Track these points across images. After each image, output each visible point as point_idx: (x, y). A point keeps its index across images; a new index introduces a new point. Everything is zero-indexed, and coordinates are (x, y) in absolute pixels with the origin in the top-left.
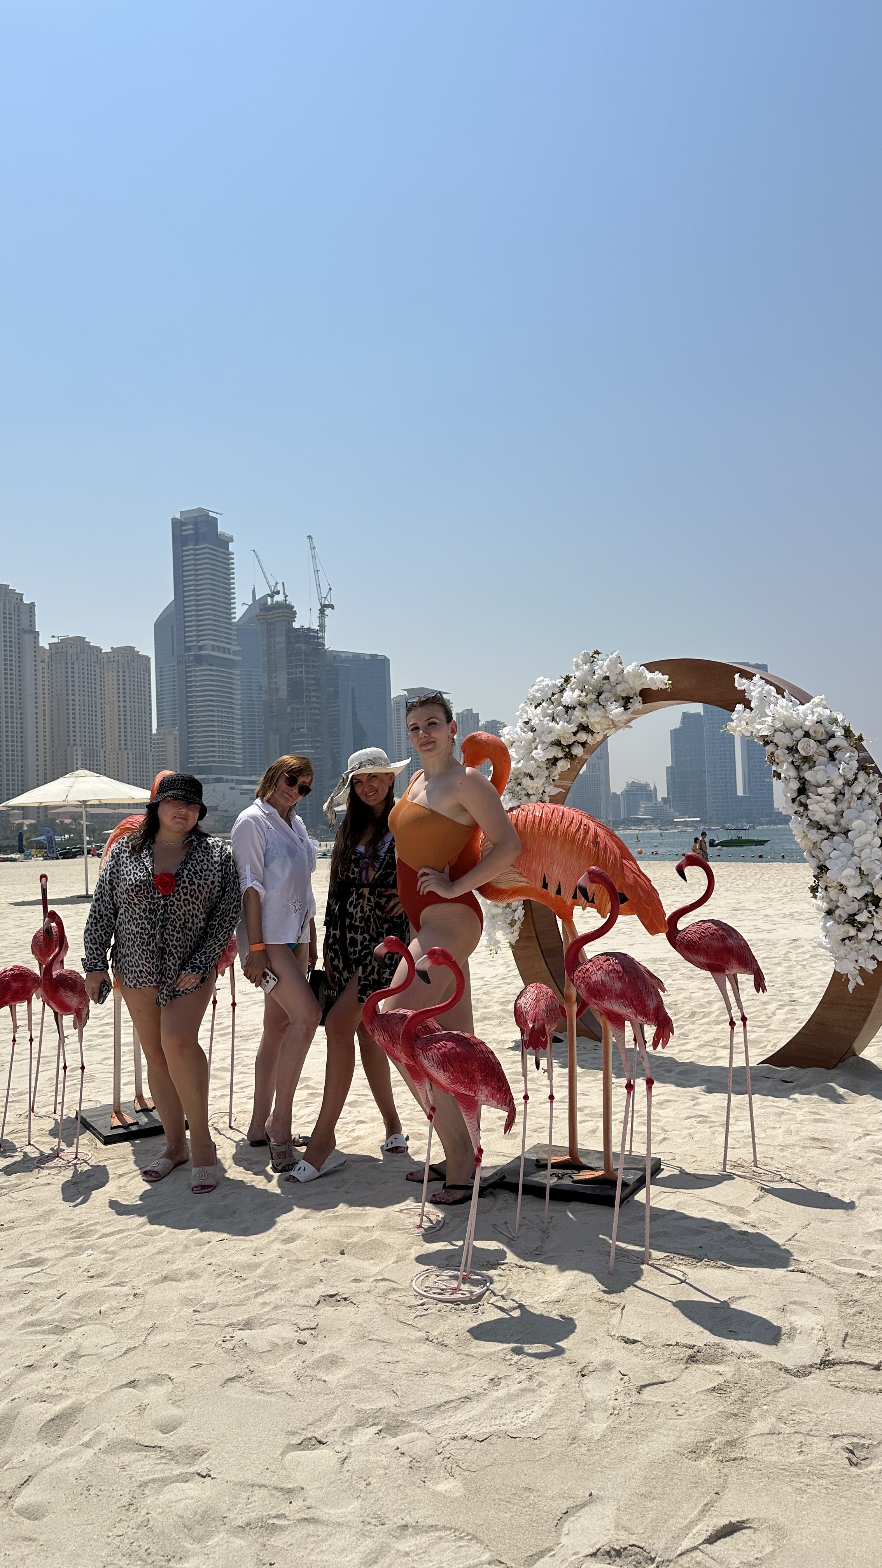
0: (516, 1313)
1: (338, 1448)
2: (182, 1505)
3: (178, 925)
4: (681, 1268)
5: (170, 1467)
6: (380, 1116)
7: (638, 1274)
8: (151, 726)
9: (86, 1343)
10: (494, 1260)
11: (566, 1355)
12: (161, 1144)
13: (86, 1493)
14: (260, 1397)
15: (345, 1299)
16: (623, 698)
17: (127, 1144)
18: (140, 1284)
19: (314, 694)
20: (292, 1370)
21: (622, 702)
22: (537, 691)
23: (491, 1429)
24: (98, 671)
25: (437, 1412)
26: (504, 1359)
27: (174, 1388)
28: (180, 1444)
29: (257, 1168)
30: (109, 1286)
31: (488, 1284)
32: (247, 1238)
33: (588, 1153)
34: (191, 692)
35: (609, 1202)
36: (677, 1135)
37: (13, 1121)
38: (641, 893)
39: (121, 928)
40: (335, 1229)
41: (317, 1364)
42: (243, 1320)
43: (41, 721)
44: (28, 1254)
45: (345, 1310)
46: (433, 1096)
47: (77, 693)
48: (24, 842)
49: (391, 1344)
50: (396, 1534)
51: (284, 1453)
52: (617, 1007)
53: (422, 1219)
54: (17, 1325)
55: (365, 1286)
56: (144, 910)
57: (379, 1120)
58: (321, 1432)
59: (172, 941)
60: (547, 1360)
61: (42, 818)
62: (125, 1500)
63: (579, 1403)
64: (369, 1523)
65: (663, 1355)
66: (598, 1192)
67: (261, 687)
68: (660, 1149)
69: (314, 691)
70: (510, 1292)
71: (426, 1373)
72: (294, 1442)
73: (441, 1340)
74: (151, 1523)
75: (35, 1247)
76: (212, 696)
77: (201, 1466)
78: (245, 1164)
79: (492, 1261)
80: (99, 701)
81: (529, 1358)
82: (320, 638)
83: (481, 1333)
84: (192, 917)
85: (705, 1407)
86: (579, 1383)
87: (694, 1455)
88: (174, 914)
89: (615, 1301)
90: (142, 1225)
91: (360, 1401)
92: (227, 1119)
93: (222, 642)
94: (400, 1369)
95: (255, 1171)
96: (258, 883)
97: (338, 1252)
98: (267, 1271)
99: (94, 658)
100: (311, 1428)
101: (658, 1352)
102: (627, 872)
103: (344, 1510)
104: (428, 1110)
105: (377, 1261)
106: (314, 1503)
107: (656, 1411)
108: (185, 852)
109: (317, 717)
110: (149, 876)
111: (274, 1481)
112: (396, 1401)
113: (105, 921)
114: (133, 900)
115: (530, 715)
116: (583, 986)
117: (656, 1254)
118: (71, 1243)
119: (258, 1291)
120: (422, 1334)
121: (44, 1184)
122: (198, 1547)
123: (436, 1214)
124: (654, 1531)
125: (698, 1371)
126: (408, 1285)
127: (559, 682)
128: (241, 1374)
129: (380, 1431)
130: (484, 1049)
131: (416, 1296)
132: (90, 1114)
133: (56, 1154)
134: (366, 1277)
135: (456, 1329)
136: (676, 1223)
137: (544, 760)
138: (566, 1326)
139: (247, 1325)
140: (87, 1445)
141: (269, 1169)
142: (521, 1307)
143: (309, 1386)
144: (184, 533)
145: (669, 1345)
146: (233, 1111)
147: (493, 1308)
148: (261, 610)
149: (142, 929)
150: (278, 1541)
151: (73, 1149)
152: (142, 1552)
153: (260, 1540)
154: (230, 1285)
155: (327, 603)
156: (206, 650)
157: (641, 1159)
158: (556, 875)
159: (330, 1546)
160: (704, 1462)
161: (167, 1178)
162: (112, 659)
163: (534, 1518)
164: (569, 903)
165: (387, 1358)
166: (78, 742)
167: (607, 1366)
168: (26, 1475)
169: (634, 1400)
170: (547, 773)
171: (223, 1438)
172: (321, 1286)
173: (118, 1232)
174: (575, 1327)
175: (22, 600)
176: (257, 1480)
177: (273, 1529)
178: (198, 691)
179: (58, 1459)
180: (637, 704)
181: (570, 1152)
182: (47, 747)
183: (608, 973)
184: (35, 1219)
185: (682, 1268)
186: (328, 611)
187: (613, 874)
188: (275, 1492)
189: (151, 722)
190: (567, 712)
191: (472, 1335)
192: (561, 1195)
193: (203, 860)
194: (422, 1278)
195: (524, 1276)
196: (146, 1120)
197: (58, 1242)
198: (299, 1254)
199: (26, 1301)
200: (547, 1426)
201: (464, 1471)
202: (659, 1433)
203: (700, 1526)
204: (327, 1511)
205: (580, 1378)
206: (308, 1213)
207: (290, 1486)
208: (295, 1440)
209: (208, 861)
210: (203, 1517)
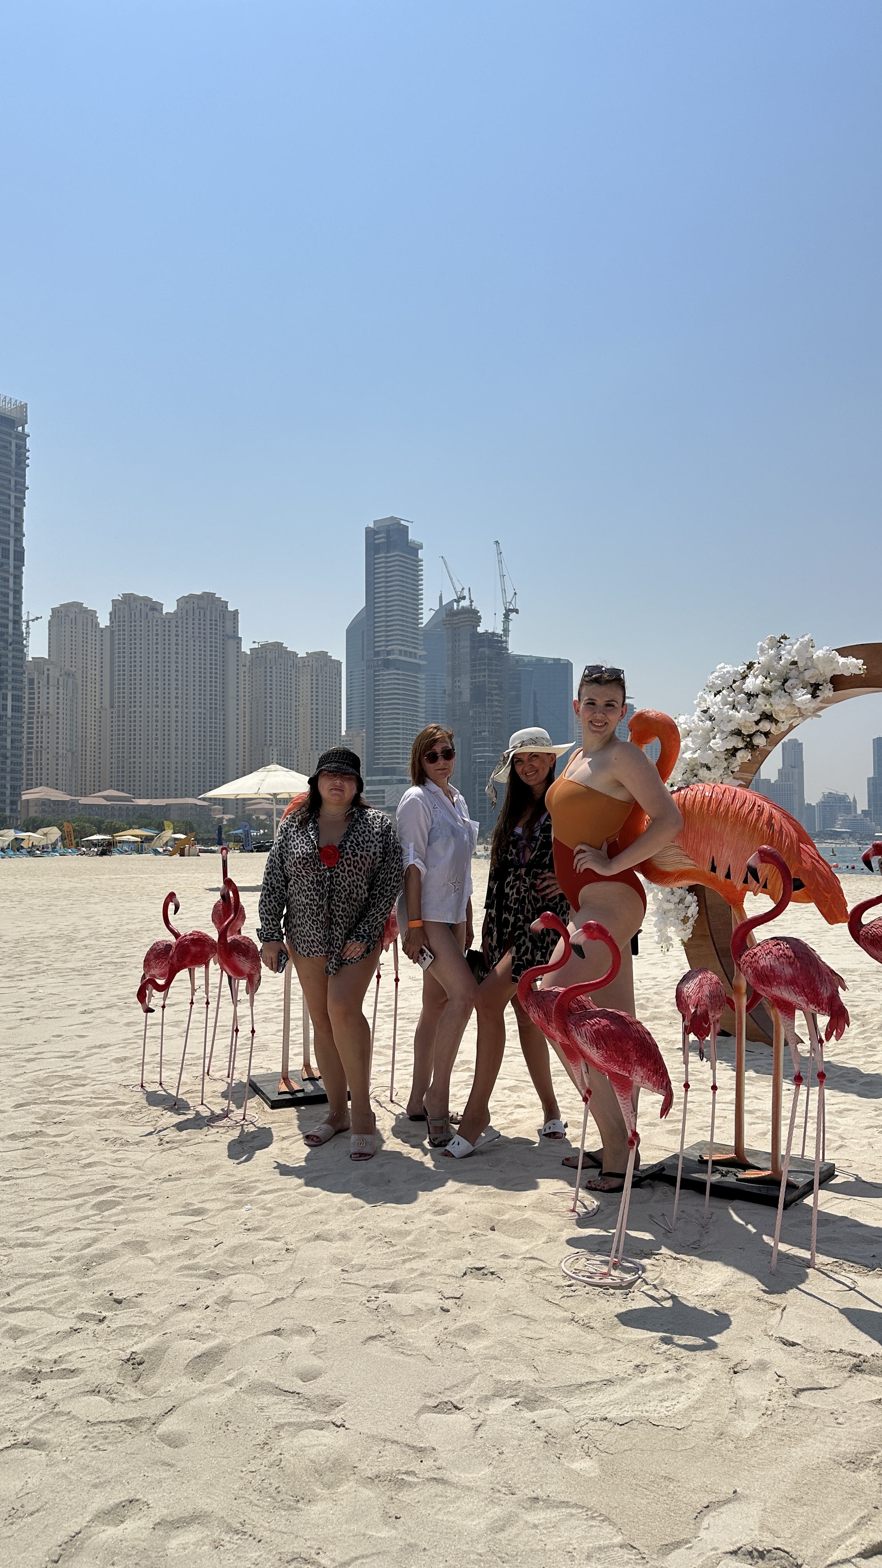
0: (668, 1304)
1: (473, 1415)
2: (314, 1450)
3: (343, 896)
4: (850, 1275)
5: (306, 1413)
6: (540, 1102)
7: (803, 1278)
8: (340, 728)
9: (237, 1290)
10: (647, 1251)
11: (718, 1350)
12: (324, 1111)
13: (224, 1427)
14: (401, 1358)
15: (492, 1273)
16: (812, 685)
17: (292, 1110)
18: (293, 1240)
19: (496, 697)
20: (433, 1335)
21: (811, 690)
22: (717, 678)
23: (633, 1414)
24: (294, 674)
25: (577, 1392)
26: (652, 1347)
27: (317, 1340)
28: (318, 1393)
29: (414, 1141)
30: (264, 1240)
31: (640, 1272)
32: (399, 1206)
33: (756, 1153)
34: (379, 695)
35: (772, 1202)
36: (855, 1144)
37: (189, 1082)
38: (819, 879)
39: (292, 899)
40: (487, 1205)
41: (459, 1332)
42: (389, 1283)
43: (241, 722)
44: (191, 1204)
45: (491, 1284)
46: (589, 1079)
47: (274, 695)
48: (223, 836)
49: (535, 1321)
50: (525, 1505)
51: (419, 1413)
52: (787, 994)
53: (575, 1204)
54: (175, 1268)
55: (514, 1262)
56: (312, 882)
57: (538, 1105)
58: (458, 1397)
59: (338, 911)
60: (698, 1353)
61: (240, 814)
62: (262, 1438)
63: (729, 1399)
64: (499, 1491)
65: (825, 1360)
66: (764, 1192)
67: (445, 691)
68: (836, 1155)
69: (496, 695)
70: (662, 1283)
71: (569, 1353)
72: (430, 1404)
73: (586, 1321)
74: (283, 1463)
75: (199, 1198)
76: (398, 699)
77: (337, 1416)
78: (404, 1136)
79: (646, 1250)
80: (294, 704)
81: (678, 1349)
82: (503, 642)
83: (629, 1319)
84: (356, 887)
85: (868, 1418)
86: (731, 1379)
87: (852, 1466)
88: (339, 885)
89: (775, 1301)
90: (300, 1186)
91: (499, 1372)
92: (388, 1093)
93: (409, 647)
94: (543, 1346)
95: (413, 1144)
96: (420, 861)
97: (488, 1228)
98: (416, 1239)
99: (290, 662)
100: (448, 1393)
101: (819, 1357)
102: (804, 857)
103: (475, 1475)
104: (583, 1092)
105: (527, 1240)
106: (444, 1464)
107: (813, 1417)
108: (347, 824)
109: (499, 721)
110: (315, 849)
111: (407, 1438)
112: (536, 1377)
113: (278, 893)
114: (301, 872)
115: (709, 703)
116: (750, 971)
117: (821, 1259)
118: (232, 1198)
119: (407, 1257)
120: (569, 1315)
121: (212, 1142)
122: (328, 1492)
123: (591, 1202)
124: (803, 1538)
125: (862, 1381)
126: (557, 1265)
127: (742, 668)
128: (383, 1334)
129: (518, 1403)
130: (640, 1029)
131: (564, 1277)
132: (260, 1079)
133: (226, 1114)
134: (516, 1254)
135: (603, 1312)
136: (848, 1230)
137: (722, 750)
138: (721, 1322)
139: (393, 1288)
140: (230, 1384)
141: (426, 1143)
142: (673, 1297)
143: (449, 1352)
144: (377, 542)
145: (832, 1351)
146: (395, 1086)
147: (643, 1296)
148: (447, 615)
149: (311, 900)
150: (405, 1496)
151: (241, 1111)
152: (272, 1490)
153: (388, 1493)
154: (379, 1249)
155: (511, 607)
156: (394, 654)
157: (810, 1163)
158: (726, 858)
159: (458, 1508)
160: (864, 1474)
161: (327, 1143)
162: (306, 664)
163: (672, 1508)
164: (739, 888)
165: (529, 1334)
166: (274, 743)
167: (762, 1366)
168: (170, 1405)
169: (789, 1403)
170: (725, 764)
171: (360, 1392)
172: (469, 1258)
173: (276, 1190)
174: (730, 1323)
175: (227, 607)
176: (390, 1436)
177: (401, 1484)
178: (385, 695)
179: (201, 1394)
180: (827, 692)
181: (736, 1150)
182: (246, 746)
183: (778, 958)
184: (200, 1172)
185: (852, 1275)
186: (512, 616)
187: (788, 858)
188: (406, 1449)
189: (340, 724)
190: (749, 700)
191: (620, 1320)
192: (722, 1192)
193: (364, 832)
194: (572, 1260)
195: (679, 1268)
196: (312, 1088)
197: (220, 1195)
198: (449, 1226)
199: (185, 1246)
200: (693, 1418)
201: (601, 1452)
202: (815, 1439)
203: (854, 1539)
204: (457, 1474)
205: (731, 1374)
206: (462, 1188)
207: (422, 1445)
208: (432, 1402)
209: (370, 832)
210: (334, 1465)
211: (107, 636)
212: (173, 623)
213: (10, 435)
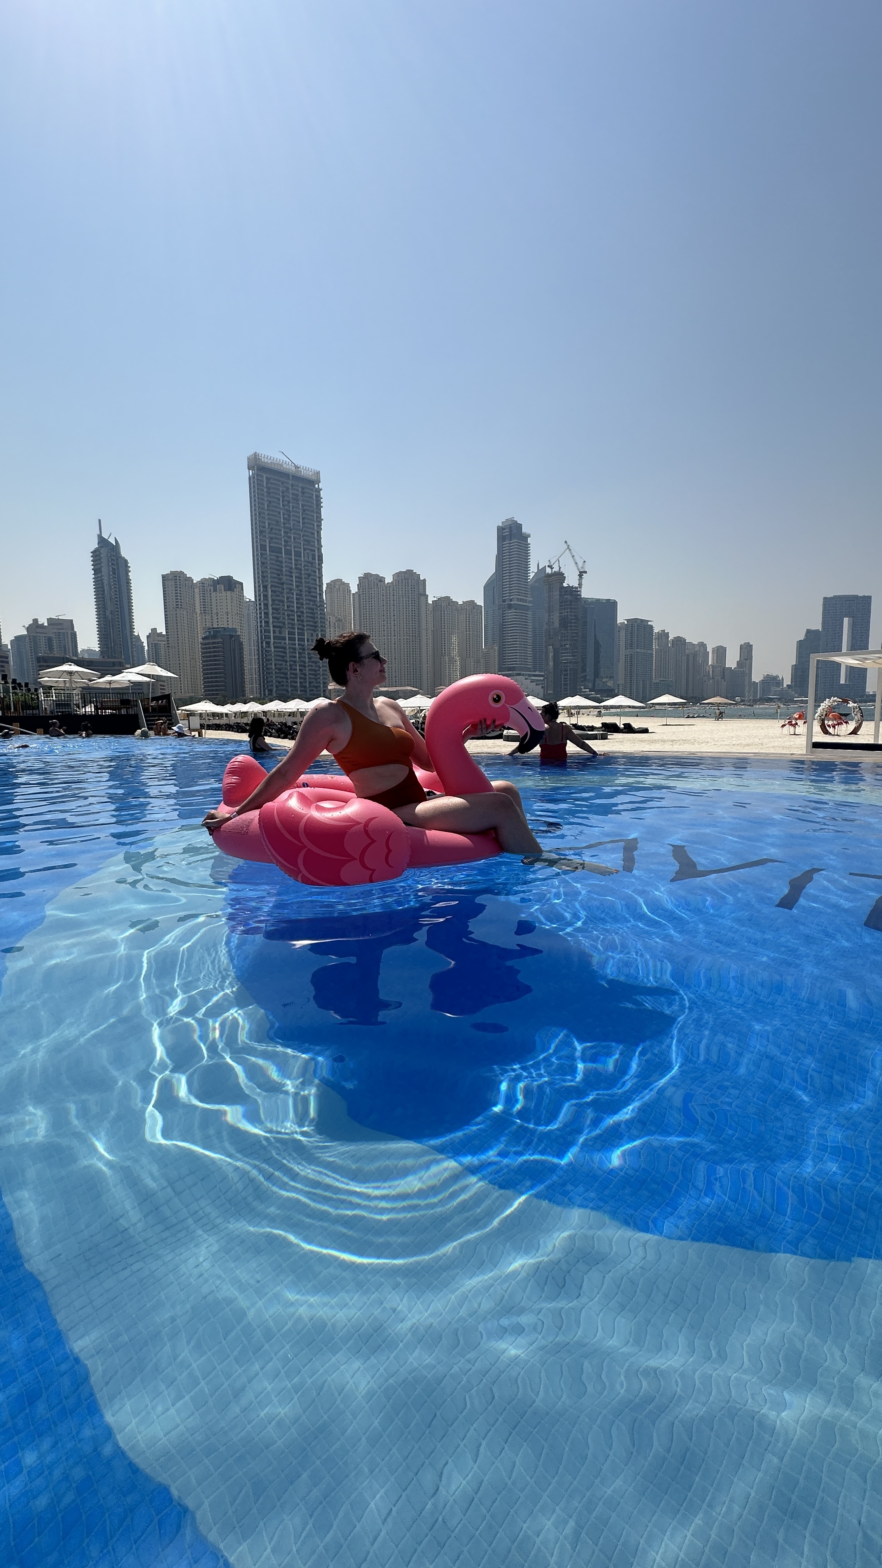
24: (457, 614)
34: (505, 625)
67: (544, 621)
69: (573, 622)
82: (578, 591)
93: (522, 596)
99: (454, 608)
109: (575, 637)
144: (504, 534)
148: (544, 576)
155: (583, 570)
156: (514, 601)
162: (463, 608)
175: (419, 578)
178: (509, 625)
186: (584, 575)
211: (357, 597)
212: (391, 589)
213: (312, 490)
